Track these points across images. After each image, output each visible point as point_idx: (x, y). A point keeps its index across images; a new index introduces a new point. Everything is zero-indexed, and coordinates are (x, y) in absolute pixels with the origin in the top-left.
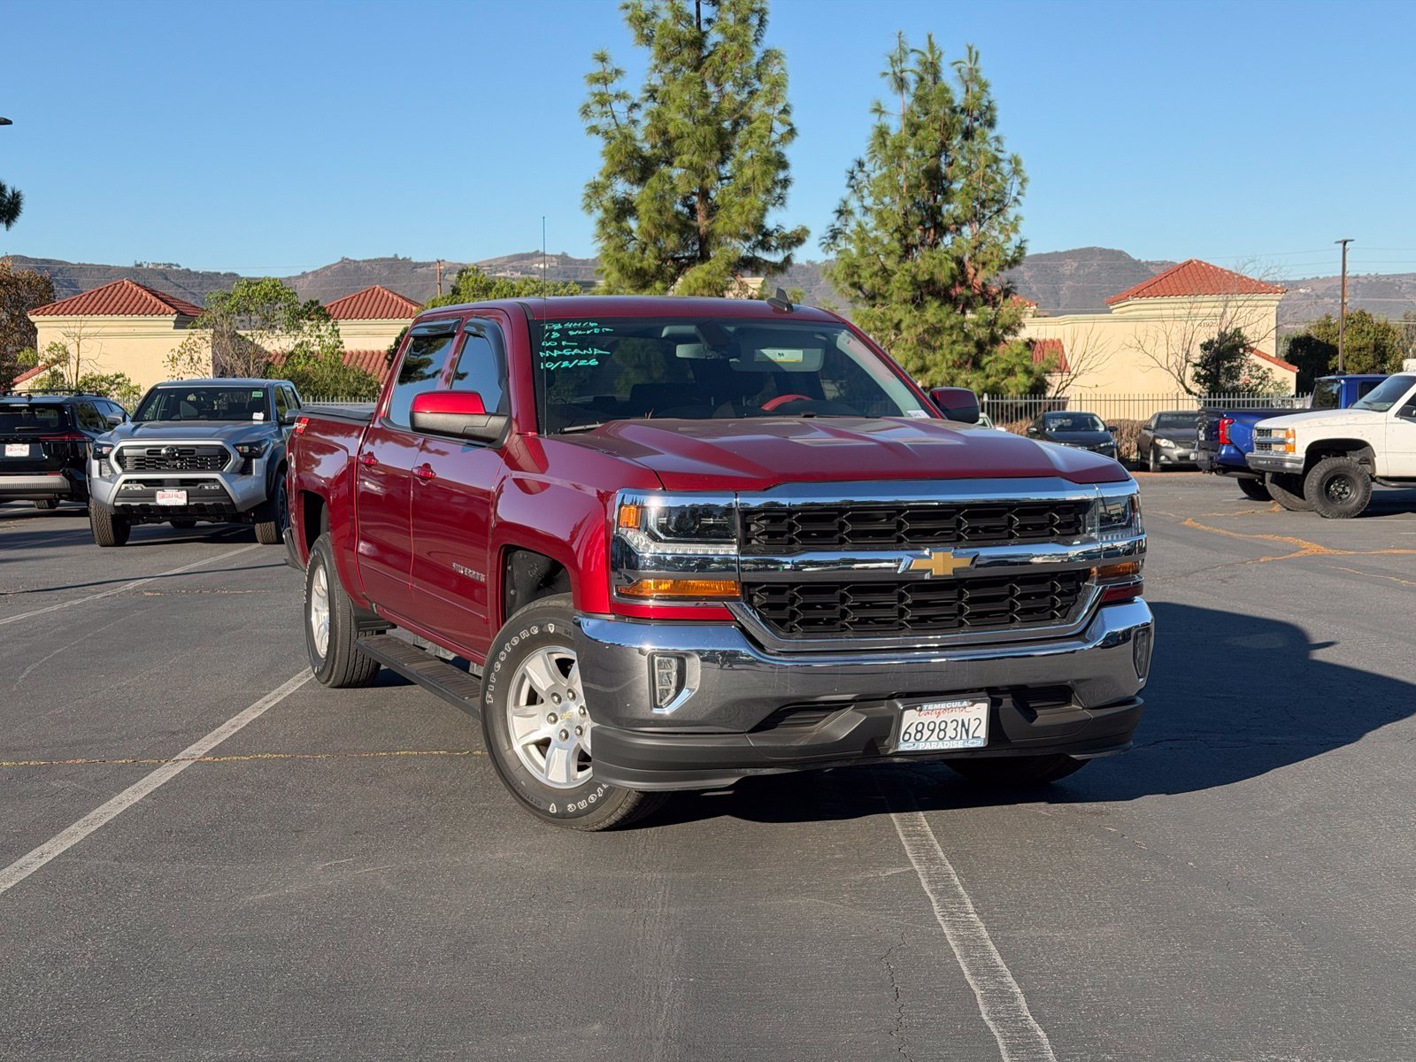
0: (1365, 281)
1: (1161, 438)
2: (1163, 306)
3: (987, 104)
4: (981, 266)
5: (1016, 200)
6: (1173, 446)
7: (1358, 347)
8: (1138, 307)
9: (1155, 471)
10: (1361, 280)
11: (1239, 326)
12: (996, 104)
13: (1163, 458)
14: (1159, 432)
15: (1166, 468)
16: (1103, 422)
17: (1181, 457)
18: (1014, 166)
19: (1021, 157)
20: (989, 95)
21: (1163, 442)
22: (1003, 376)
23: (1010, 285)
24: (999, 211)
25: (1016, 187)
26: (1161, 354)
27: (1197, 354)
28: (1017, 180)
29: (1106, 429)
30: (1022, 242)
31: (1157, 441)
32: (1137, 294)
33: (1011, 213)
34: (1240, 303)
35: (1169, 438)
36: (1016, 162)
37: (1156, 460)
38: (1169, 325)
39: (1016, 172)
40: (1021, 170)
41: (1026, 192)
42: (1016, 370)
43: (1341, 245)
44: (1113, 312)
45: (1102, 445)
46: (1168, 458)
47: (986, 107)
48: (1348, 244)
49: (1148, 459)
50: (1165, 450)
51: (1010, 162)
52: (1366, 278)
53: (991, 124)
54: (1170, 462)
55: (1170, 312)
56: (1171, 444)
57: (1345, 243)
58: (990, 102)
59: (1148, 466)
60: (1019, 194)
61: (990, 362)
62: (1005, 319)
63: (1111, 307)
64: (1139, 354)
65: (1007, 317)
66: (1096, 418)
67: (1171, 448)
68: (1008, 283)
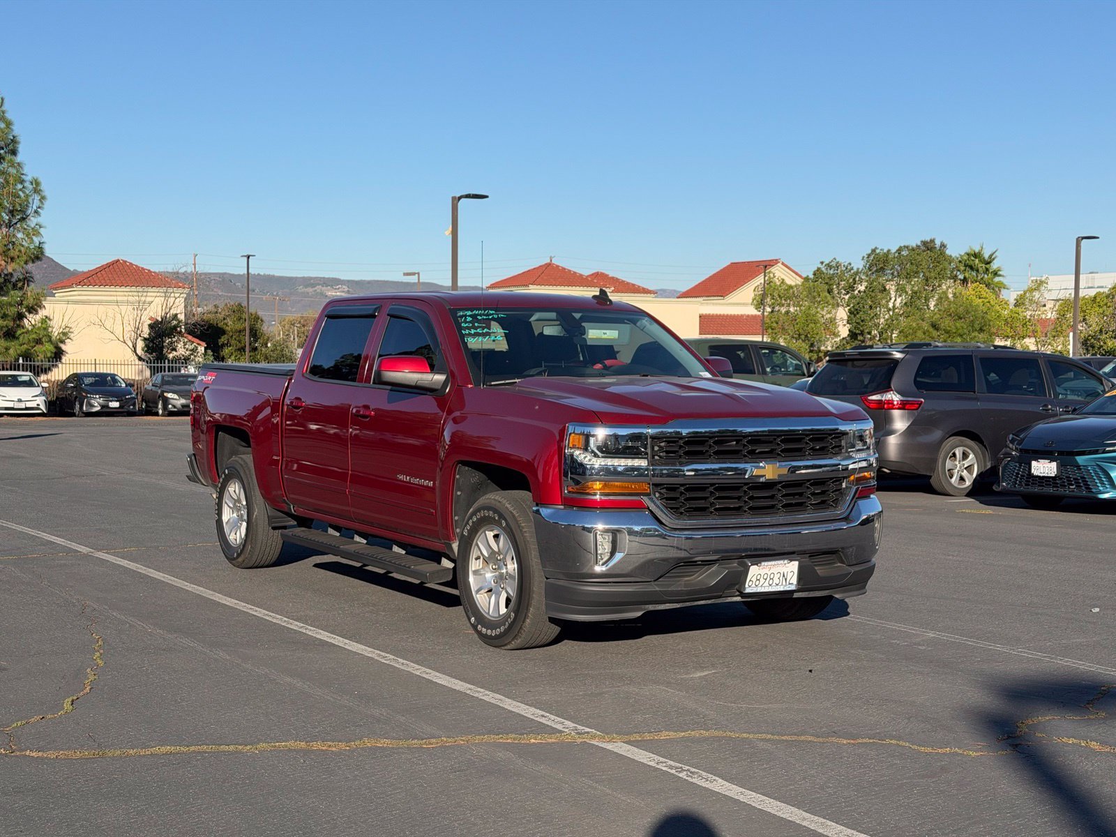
0: (183, 276)
1: (168, 392)
2: (118, 293)
3: (12, 138)
4: (9, 260)
5: (36, 212)
6: (177, 398)
7: (238, 329)
8: (80, 293)
9: (163, 415)
10: (180, 276)
11: (175, 312)
12: (21, 139)
13: (170, 406)
14: (166, 387)
15: (171, 414)
16: (123, 380)
17: (183, 406)
18: (34, 186)
19: (41, 179)
20: (12, 130)
21: (169, 395)
22: (34, 344)
23: (28, 275)
24: (23, 219)
25: (37, 203)
26: (119, 331)
27: (146, 332)
28: (37, 198)
29: (126, 386)
30: (40, 243)
31: (165, 394)
32: (79, 283)
33: (33, 221)
34: (177, 295)
35: (174, 392)
36: (36, 183)
37: (165, 408)
38: (123, 308)
39: (37, 190)
40: (40, 190)
41: (45, 206)
42: (43, 340)
43: (246, 259)
44: (56, 295)
45: (127, 397)
46: (174, 407)
47: (12, 140)
48: (250, 257)
49: (157, 407)
50: (172, 401)
51: (32, 183)
52: (183, 274)
53: (14, 152)
54: (176, 410)
55: (125, 298)
56: (176, 396)
57: (248, 258)
58: (14, 137)
59: (158, 412)
60: (39, 208)
61: (23, 333)
62: (31, 301)
63: (54, 292)
64: (102, 330)
65: (32, 300)
66: (117, 377)
67: (176, 399)
68: (27, 273)
